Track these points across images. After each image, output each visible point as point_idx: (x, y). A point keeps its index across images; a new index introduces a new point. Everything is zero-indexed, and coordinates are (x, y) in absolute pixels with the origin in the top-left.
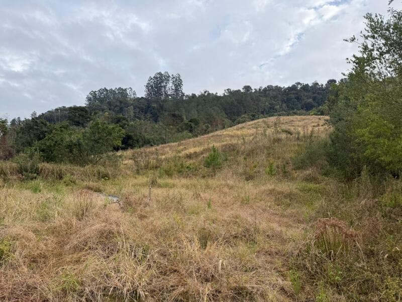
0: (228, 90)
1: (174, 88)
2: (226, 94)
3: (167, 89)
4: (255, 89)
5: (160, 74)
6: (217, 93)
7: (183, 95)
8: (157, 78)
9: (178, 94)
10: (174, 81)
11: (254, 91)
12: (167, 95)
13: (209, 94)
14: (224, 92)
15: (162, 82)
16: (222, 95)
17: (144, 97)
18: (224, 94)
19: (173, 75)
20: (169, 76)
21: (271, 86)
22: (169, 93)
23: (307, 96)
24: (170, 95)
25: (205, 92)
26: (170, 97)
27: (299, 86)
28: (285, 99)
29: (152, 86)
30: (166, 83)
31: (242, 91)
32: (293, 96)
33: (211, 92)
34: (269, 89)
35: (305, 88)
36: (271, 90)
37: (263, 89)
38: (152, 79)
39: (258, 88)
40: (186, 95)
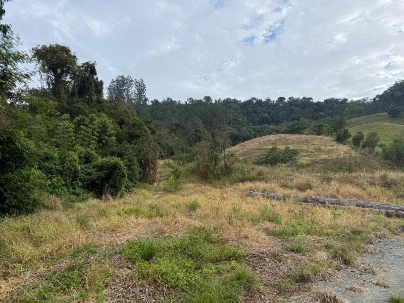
0: (190, 99)
1: (137, 92)
2: (188, 102)
3: (130, 93)
4: (215, 100)
5: (122, 77)
6: (179, 101)
7: (146, 99)
8: (119, 81)
9: (140, 99)
10: (137, 86)
11: (214, 102)
12: (130, 100)
13: (172, 101)
14: (186, 100)
15: (124, 85)
16: (184, 104)
18: (186, 102)
19: (136, 80)
20: (132, 80)
21: (230, 99)
22: (132, 97)
23: (262, 110)
24: (133, 99)
25: (168, 99)
26: (133, 101)
27: (254, 101)
29: (114, 90)
30: (129, 87)
31: (204, 101)
33: (174, 100)
34: (228, 102)
35: (259, 102)
36: (230, 102)
37: (222, 100)
38: (114, 82)
39: (217, 99)
40: (150, 100)
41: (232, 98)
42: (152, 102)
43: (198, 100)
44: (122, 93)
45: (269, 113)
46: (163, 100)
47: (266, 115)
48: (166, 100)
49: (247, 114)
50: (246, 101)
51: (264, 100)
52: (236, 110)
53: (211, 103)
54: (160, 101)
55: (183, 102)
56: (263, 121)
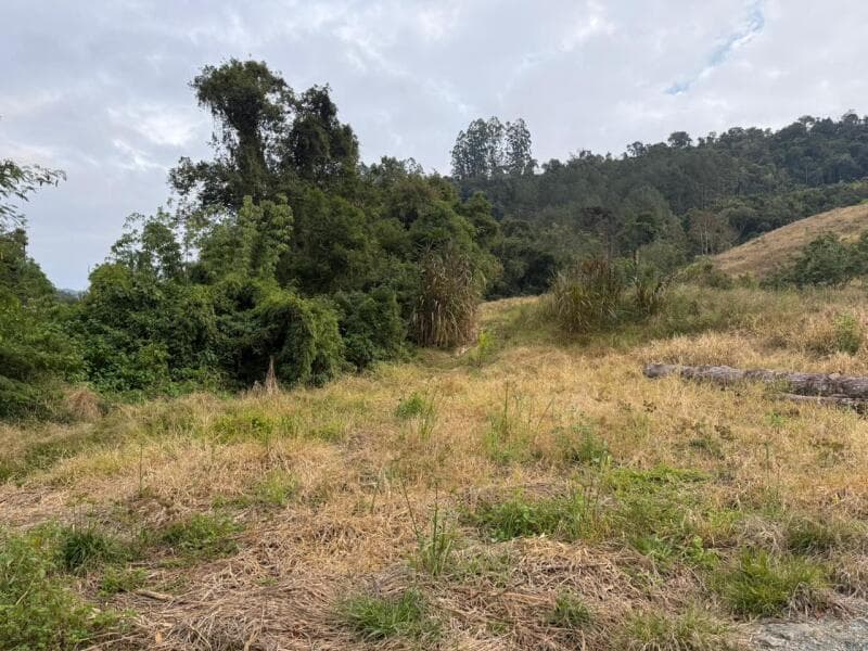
0: (635, 145)
1: (511, 151)
2: (630, 154)
3: (498, 154)
4: (700, 139)
5: (480, 122)
6: (609, 154)
7: (533, 163)
8: (475, 133)
9: (520, 164)
10: (511, 136)
11: (695, 143)
12: (497, 169)
13: (590, 157)
14: (626, 150)
15: (485, 140)
16: (621, 158)
17: (450, 175)
18: (625, 155)
19: (508, 123)
20: (501, 126)
21: (739, 130)
22: (502, 163)
23: (833, 147)
24: (506, 168)
25: (582, 154)
26: (505, 172)
27: (809, 126)
28: (782, 156)
29: (465, 154)
30: (494, 142)
31: (669, 145)
32: (800, 150)
33: (594, 153)
34: (733, 139)
35: (825, 127)
36: (740, 139)
37: (718, 137)
38: (464, 135)
39: (704, 135)
40: (540, 164)
41: (745, 126)
42: (545, 166)
43: (655, 146)
44: (481, 158)
45: (854, 152)
46: (569, 158)
47: (846, 156)
48: (578, 156)
49: (789, 162)
50: (784, 130)
51: (836, 119)
52: (756, 155)
53: (690, 148)
54: (564, 161)
55: (617, 155)
56: (837, 173)
